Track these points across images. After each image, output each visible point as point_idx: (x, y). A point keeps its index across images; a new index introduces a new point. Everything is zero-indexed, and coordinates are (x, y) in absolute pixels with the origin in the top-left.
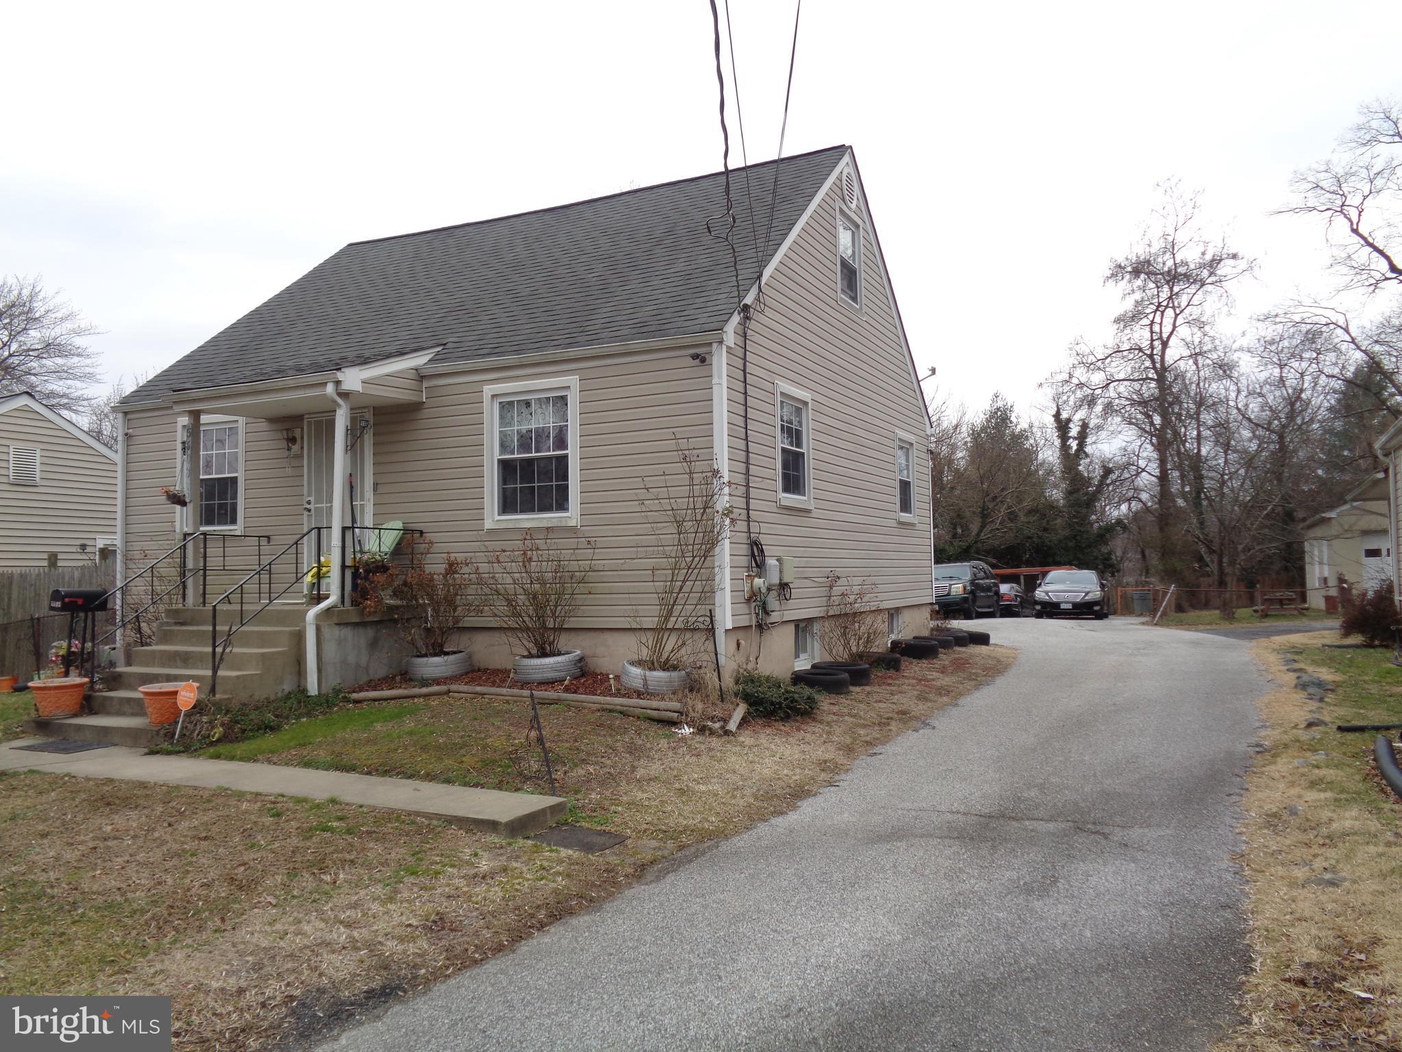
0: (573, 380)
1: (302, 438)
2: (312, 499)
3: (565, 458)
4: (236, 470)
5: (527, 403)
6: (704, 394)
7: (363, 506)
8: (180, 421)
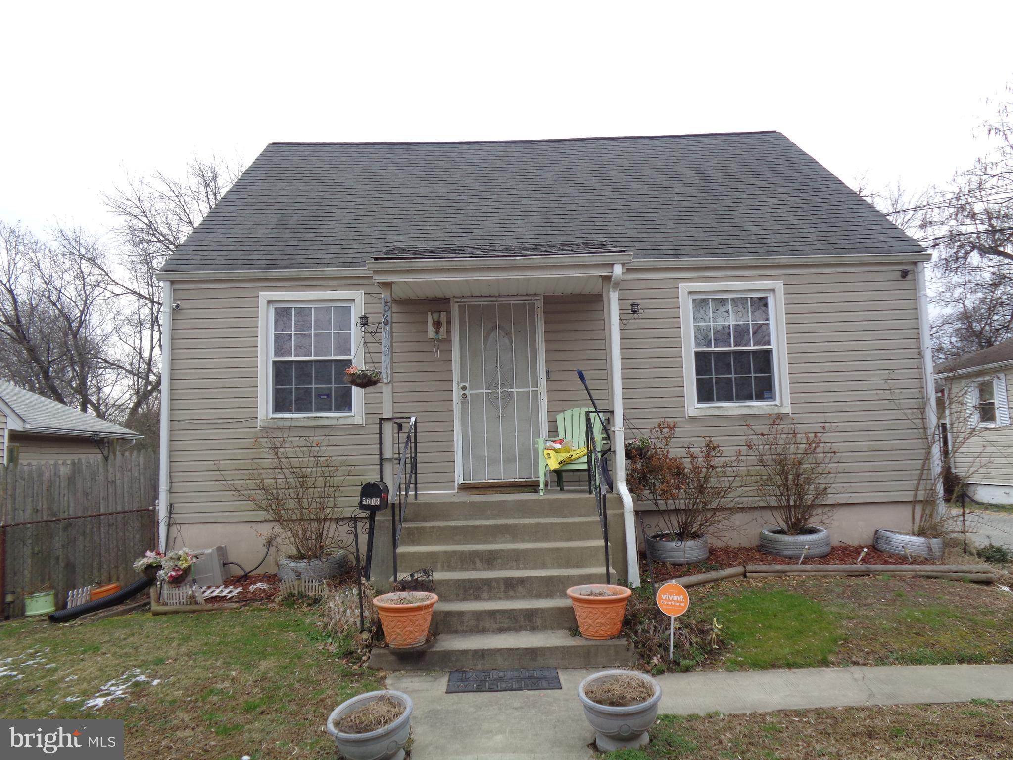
0: (778, 285)
1: (449, 322)
2: (467, 385)
3: (769, 352)
4: (348, 352)
5: (723, 302)
6: (909, 304)
7: (536, 395)
8: (264, 296)
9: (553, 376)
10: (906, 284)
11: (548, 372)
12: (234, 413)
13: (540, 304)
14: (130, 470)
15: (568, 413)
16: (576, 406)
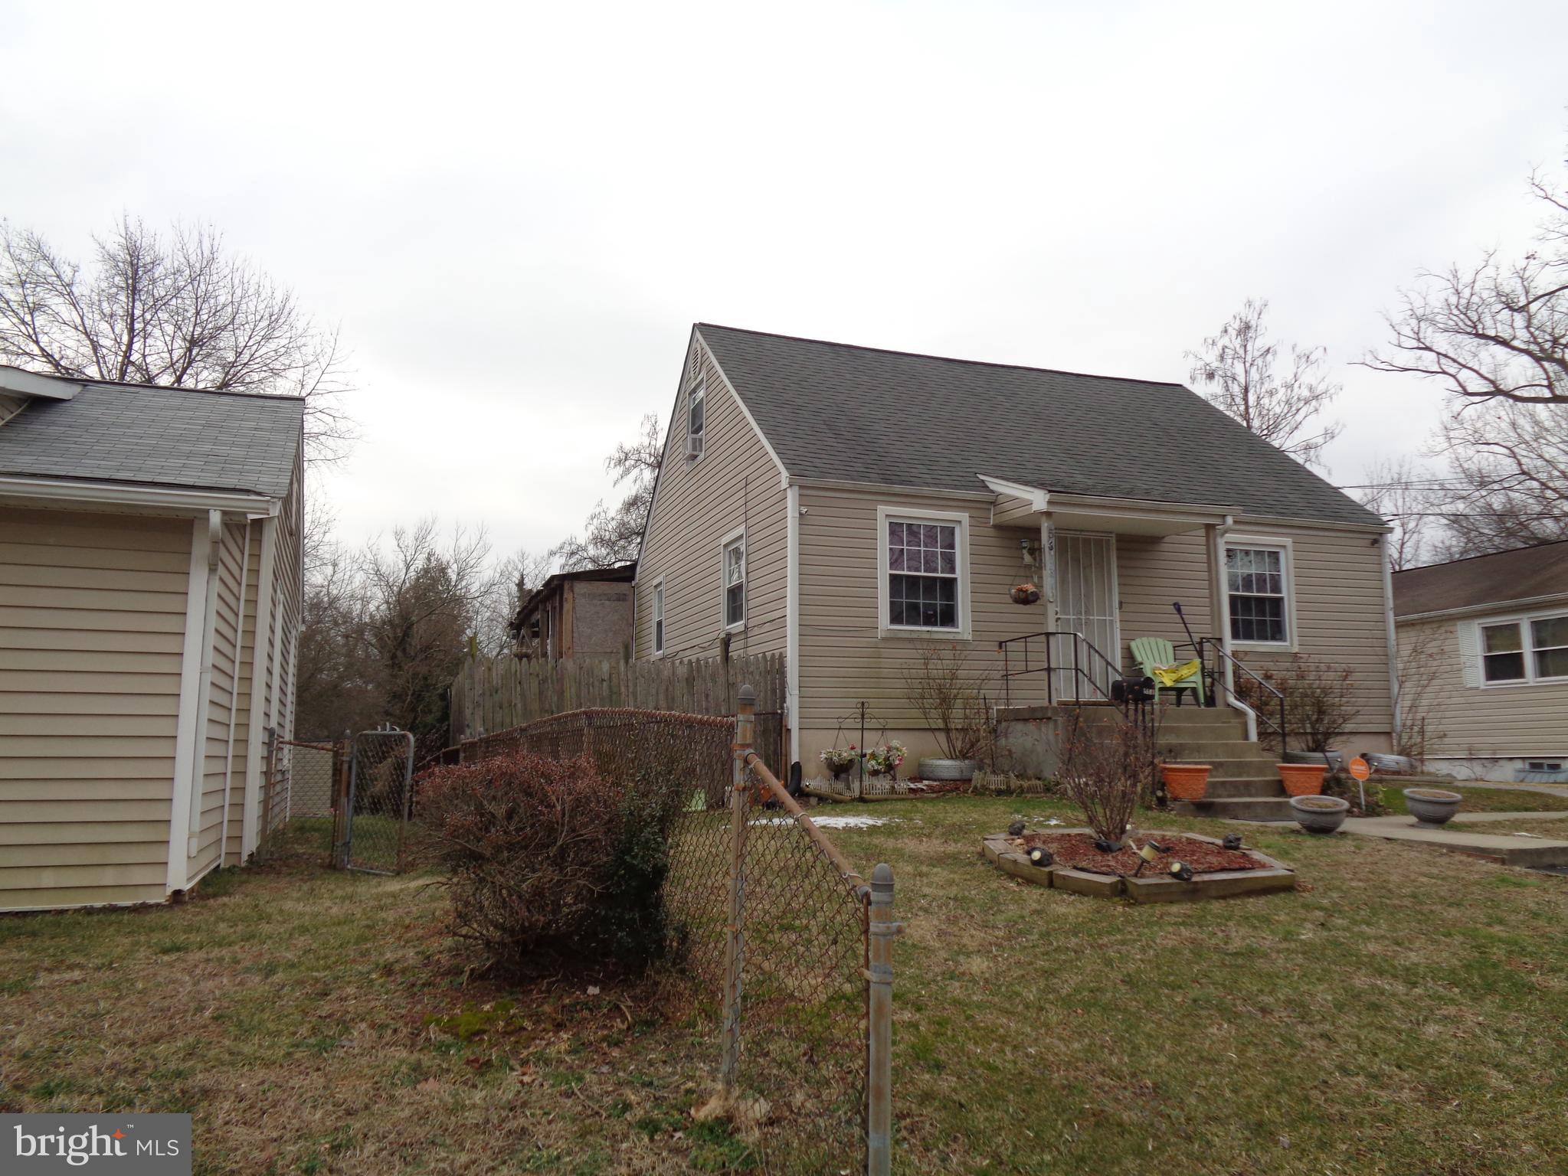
0: (1287, 541)
2: (1059, 610)
3: (1281, 599)
4: (953, 570)
5: (1247, 553)
6: (1375, 567)
7: (1111, 621)
8: (883, 510)
9: (1125, 607)
10: (1374, 551)
11: (1121, 603)
12: (858, 622)
13: (1114, 541)
14: (752, 673)
15: (1138, 641)
16: (1144, 636)
